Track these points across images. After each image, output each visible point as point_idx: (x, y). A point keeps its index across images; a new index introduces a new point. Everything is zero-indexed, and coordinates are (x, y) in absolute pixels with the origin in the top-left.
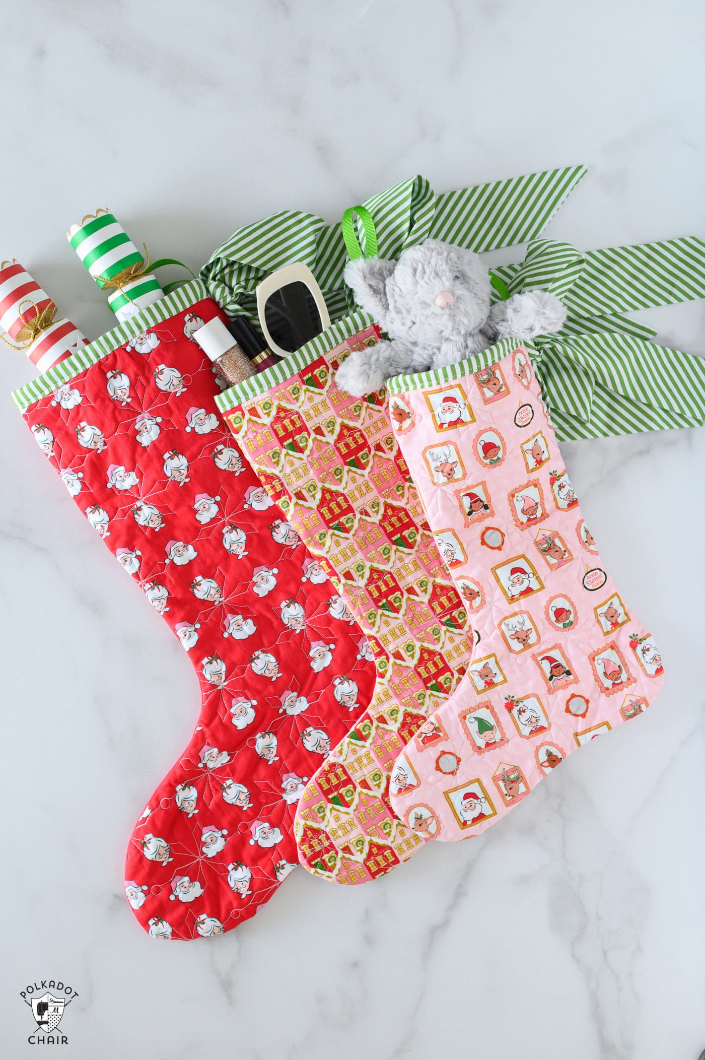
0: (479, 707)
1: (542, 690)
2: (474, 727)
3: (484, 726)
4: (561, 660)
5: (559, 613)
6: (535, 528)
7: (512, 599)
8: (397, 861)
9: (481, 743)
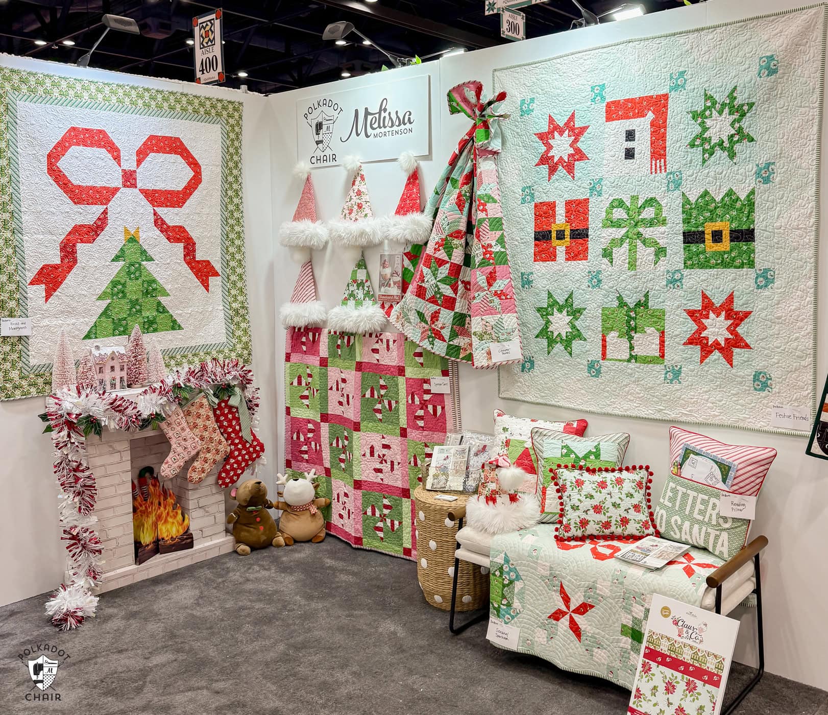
0: (173, 456)
1: (183, 452)
2: (172, 460)
3: (174, 459)
5: (184, 439)
7: (176, 438)
9: (174, 462)
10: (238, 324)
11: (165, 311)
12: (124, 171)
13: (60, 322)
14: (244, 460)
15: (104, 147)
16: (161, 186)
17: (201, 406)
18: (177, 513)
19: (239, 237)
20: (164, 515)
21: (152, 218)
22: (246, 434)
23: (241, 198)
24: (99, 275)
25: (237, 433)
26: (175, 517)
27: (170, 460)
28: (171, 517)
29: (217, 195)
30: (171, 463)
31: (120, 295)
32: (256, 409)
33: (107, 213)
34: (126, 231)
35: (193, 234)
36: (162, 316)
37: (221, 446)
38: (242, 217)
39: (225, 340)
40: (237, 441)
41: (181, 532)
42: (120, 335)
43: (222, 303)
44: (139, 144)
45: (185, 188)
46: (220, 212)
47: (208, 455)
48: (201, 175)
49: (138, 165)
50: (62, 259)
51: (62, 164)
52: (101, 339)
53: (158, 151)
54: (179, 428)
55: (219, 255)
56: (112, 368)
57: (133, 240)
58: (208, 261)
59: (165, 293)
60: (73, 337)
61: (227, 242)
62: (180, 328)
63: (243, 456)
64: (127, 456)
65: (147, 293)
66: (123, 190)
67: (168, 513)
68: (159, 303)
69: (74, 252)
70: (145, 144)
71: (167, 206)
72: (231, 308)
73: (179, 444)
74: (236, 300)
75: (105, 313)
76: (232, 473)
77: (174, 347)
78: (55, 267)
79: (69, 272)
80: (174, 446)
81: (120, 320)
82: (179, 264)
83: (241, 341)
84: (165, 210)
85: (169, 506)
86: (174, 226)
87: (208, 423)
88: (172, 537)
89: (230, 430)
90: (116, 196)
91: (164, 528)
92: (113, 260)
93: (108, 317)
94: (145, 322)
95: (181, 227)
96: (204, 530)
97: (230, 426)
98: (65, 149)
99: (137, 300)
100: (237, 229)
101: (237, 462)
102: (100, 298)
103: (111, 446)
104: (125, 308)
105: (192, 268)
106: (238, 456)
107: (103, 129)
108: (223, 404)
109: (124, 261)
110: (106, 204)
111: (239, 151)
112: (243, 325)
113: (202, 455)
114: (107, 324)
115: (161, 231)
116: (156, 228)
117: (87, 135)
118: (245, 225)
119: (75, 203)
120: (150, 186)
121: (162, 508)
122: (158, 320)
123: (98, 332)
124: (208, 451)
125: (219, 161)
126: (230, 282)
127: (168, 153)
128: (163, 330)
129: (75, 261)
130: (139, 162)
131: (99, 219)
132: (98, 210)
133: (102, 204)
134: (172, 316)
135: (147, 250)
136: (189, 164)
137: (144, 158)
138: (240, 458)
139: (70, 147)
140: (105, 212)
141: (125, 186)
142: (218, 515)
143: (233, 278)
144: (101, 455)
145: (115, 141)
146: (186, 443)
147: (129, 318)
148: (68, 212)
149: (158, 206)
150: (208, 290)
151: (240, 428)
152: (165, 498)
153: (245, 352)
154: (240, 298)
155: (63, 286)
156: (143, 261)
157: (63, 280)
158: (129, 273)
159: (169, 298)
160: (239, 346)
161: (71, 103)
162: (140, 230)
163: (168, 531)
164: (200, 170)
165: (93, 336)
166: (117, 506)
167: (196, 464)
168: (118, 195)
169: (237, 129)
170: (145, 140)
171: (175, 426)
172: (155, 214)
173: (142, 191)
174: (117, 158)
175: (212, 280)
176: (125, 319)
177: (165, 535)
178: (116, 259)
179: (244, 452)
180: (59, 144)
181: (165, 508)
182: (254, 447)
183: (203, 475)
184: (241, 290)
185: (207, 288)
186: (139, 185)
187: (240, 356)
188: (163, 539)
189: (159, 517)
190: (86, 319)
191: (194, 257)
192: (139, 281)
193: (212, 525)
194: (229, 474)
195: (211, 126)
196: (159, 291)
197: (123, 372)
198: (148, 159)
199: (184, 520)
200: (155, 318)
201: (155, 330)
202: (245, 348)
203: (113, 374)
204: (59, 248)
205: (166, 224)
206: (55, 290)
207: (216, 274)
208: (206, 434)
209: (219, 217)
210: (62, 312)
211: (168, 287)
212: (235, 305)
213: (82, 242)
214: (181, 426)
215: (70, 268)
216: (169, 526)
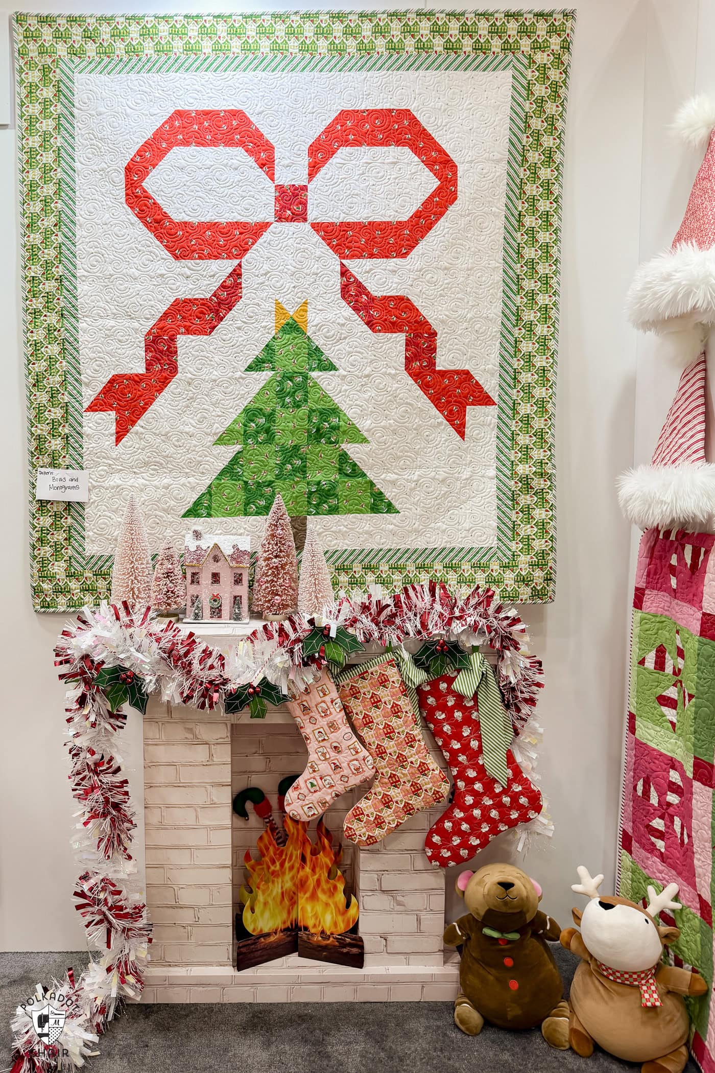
0: (311, 778)
1: (331, 773)
2: (309, 786)
3: (312, 785)
4: (338, 764)
5: (335, 747)
6: (327, 719)
7: (319, 742)
8: (377, 842)
9: (313, 791)
10: (527, 511)
11: (356, 472)
12: (280, 188)
13: (141, 481)
14: (486, 818)
15: (241, 143)
16: (361, 214)
17: (383, 681)
18: (335, 887)
19: (546, 318)
20: (311, 882)
21: (337, 282)
22: (494, 763)
23: (556, 231)
24: (220, 396)
25: (475, 755)
26: (332, 891)
27: (302, 784)
28: (324, 891)
29: (496, 226)
30: (304, 790)
31: (262, 437)
32: (525, 709)
33: (240, 275)
34: (279, 309)
35: (431, 313)
36: (350, 482)
37: (427, 779)
38: (556, 272)
39: (495, 543)
40: (472, 774)
41: (342, 928)
42: (257, 514)
43: (494, 464)
44: (316, 129)
45: (417, 215)
46: (500, 265)
47: (393, 792)
48: (455, 185)
49: (312, 173)
50: (149, 365)
51: (152, 184)
52: (220, 519)
53: (357, 143)
54: (323, 722)
55: (494, 360)
56: (216, 577)
57: (293, 327)
58: (467, 373)
59: (357, 437)
60: (165, 511)
61: (516, 331)
62: (390, 508)
63: (486, 810)
64: (224, 754)
65: (318, 435)
66: (277, 227)
67: (318, 882)
68: (344, 457)
69: (172, 352)
70: (329, 130)
71: (371, 256)
72: (514, 473)
73: (324, 754)
74: (527, 457)
75: (230, 471)
76: (456, 841)
77: (376, 548)
78: (136, 379)
79: (160, 390)
80: (313, 757)
81: (259, 485)
82: (393, 377)
83: (529, 548)
84: (367, 263)
85: (321, 868)
86: (385, 298)
87: (395, 722)
88: (323, 932)
89: (456, 745)
90: (260, 241)
91: (309, 908)
92: (250, 368)
93: (235, 476)
94: (311, 493)
95: (401, 299)
96: (390, 938)
97: (458, 736)
98: (161, 154)
99: (296, 448)
100: (542, 299)
101: (469, 819)
102: (221, 440)
103: (190, 730)
104: (272, 462)
105: (425, 387)
106: (473, 806)
107: (240, 107)
108: (443, 686)
109: (273, 369)
110: (240, 256)
111: (559, 124)
112: (539, 514)
113: (378, 789)
114: (233, 490)
115: (355, 309)
116: (344, 303)
117: (206, 124)
118: (561, 290)
119: (177, 258)
120: (336, 216)
121: (308, 869)
122: (339, 490)
123: (214, 505)
124: (395, 782)
125: (502, 148)
126: (518, 417)
127: (382, 144)
128: (350, 512)
129: (174, 370)
130: (314, 169)
131: (223, 286)
132: (221, 268)
133: (229, 258)
134: (372, 484)
135: (322, 349)
136: (429, 164)
137: (325, 160)
138: (477, 813)
139: (168, 149)
140: (236, 273)
141: (280, 218)
142: (425, 917)
143: (525, 409)
144: (168, 743)
145: (264, 130)
146: (339, 756)
147: (279, 483)
148: (162, 275)
149: (352, 257)
150: (462, 434)
151: (480, 746)
152: (314, 853)
153: (538, 574)
154: (537, 454)
155: (147, 415)
156: (311, 369)
157: (148, 404)
158: (281, 394)
159: (365, 448)
160: (524, 560)
161: (179, 66)
162: (309, 308)
163: (316, 916)
164: (455, 174)
165: (204, 512)
166: (198, 848)
167: (363, 804)
168: (266, 236)
169: (554, 74)
170: (329, 121)
171: (317, 716)
172: (344, 272)
173: (316, 227)
174: (267, 165)
175: (474, 414)
176: (270, 484)
177: (310, 923)
178: (256, 366)
179: (488, 802)
180: (147, 145)
181: (313, 870)
182: (515, 797)
183: (377, 832)
184: (541, 435)
185: (460, 430)
186: (313, 214)
187: (524, 581)
188: (306, 928)
189: (301, 885)
190: (191, 479)
191: (432, 363)
192: (303, 411)
193: (411, 934)
194: (450, 841)
195: (488, 75)
196: (344, 432)
197: (238, 587)
198: (334, 160)
199: (348, 905)
200: (333, 486)
201: (333, 510)
202: (540, 566)
203: (216, 589)
204: (143, 344)
205: (368, 294)
206: (134, 423)
207: (486, 400)
208: (390, 746)
209: (498, 276)
210: (146, 464)
211: (364, 425)
212: (522, 469)
213: (188, 331)
214: (330, 718)
215: (164, 382)
216: (319, 908)
